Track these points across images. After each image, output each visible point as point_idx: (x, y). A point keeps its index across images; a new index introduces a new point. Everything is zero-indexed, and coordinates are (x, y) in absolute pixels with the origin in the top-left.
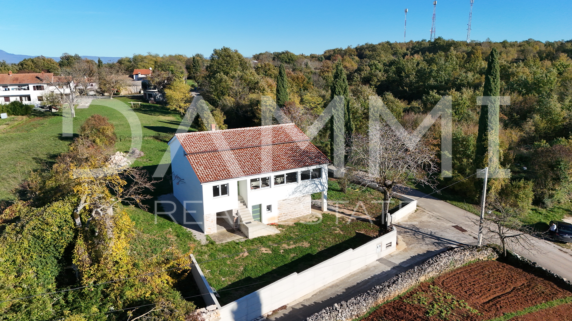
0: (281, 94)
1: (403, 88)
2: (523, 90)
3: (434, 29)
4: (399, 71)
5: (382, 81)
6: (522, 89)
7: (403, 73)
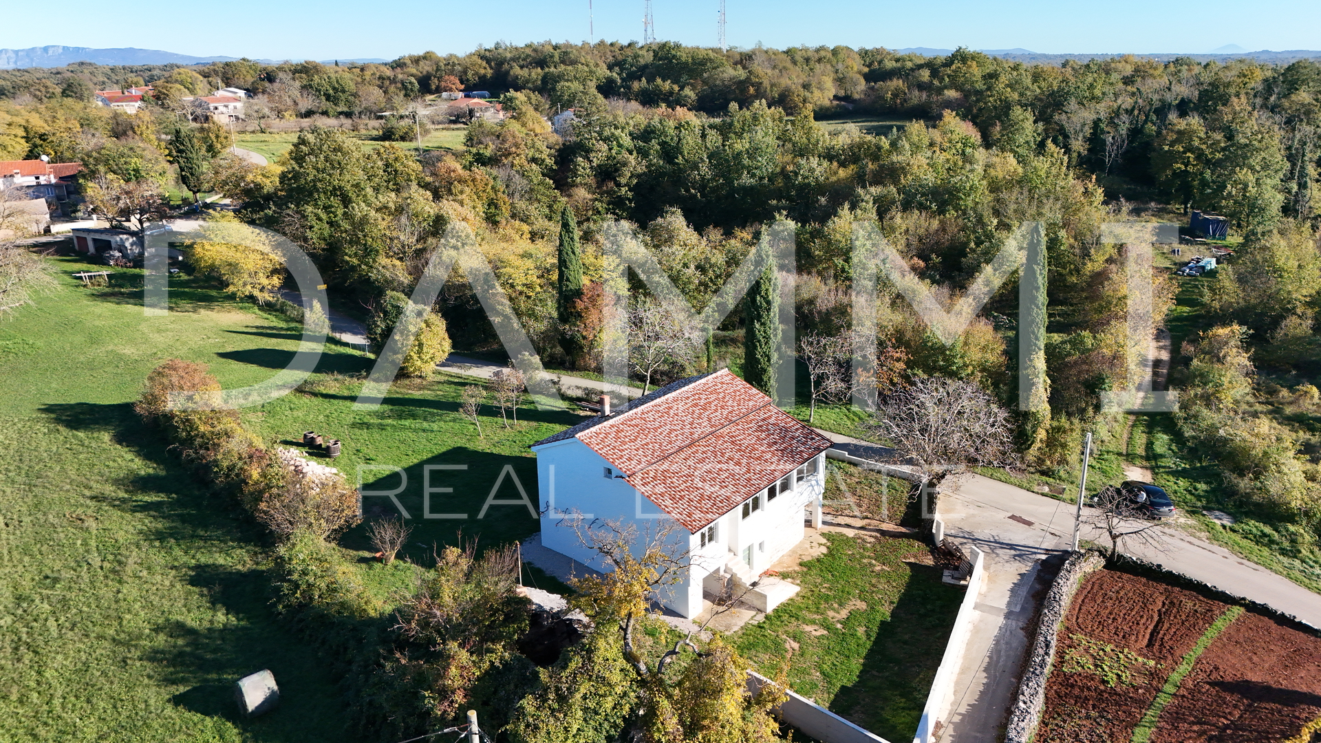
0: (571, 267)
1: (687, 191)
2: (933, 206)
3: (649, 17)
4: (670, 152)
5: (639, 176)
6: (931, 203)
7: (680, 158)
